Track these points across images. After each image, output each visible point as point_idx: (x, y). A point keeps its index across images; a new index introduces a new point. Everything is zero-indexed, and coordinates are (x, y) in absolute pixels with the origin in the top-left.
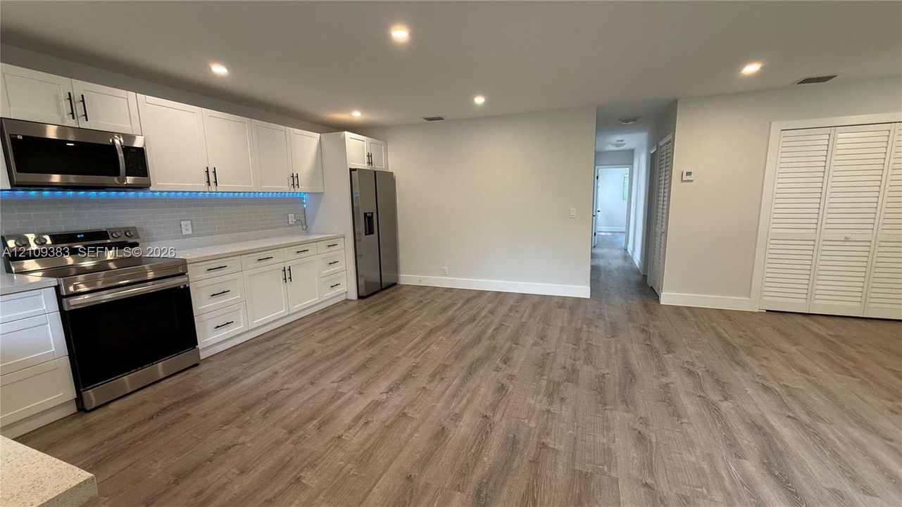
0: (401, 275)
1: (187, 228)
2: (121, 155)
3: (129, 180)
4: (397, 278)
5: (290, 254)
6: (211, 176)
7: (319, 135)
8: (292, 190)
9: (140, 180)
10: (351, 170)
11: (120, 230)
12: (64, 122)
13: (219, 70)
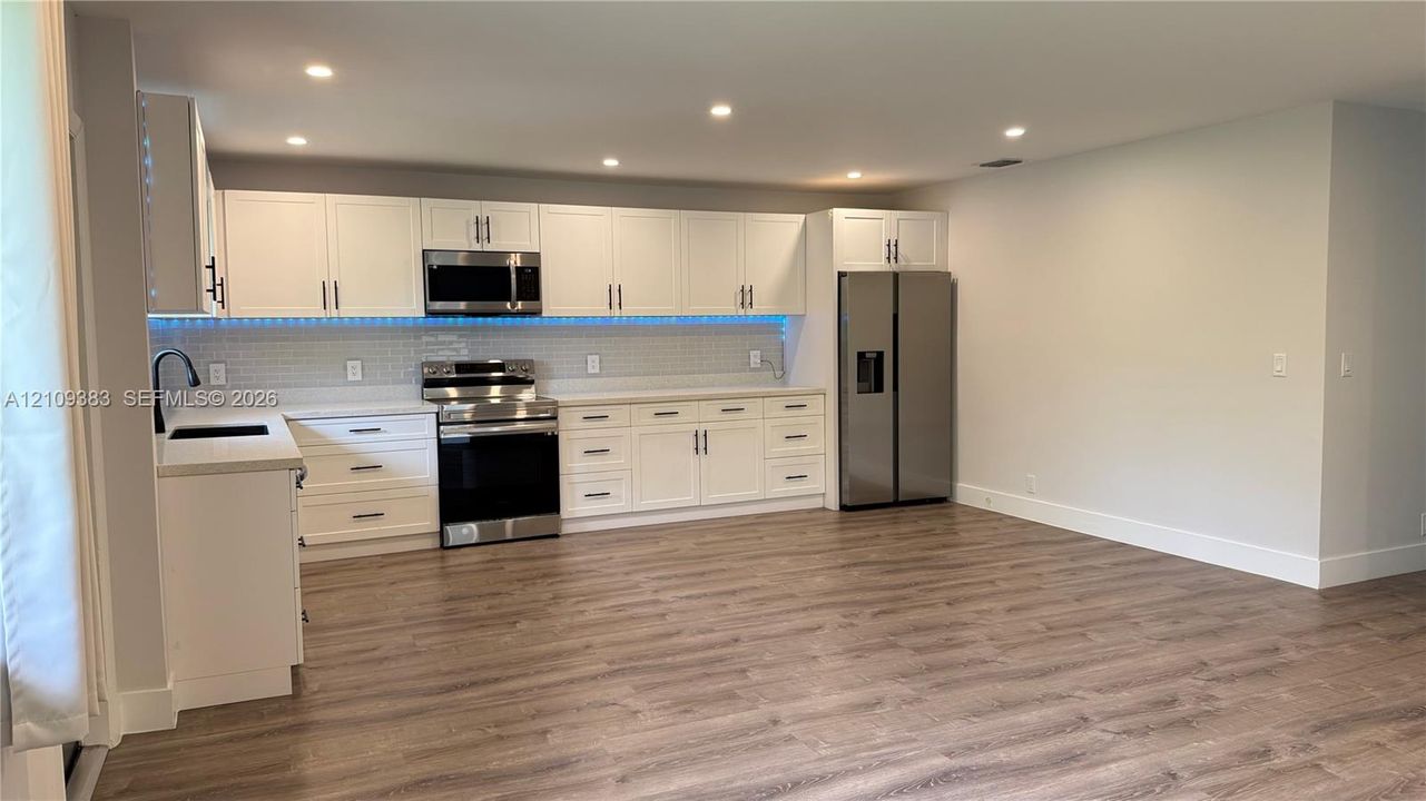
0: (959, 484)
1: (593, 364)
2: (513, 276)
3: (520, 305)
4: (951, 488)
5: (712, 411)
6: (615, 295)
7: (804, 216)
8: (741, 312)
9: (531, 305)
10: (841, 275)
11: (517, 362)
12: (470, 247)
13: (611, 163)
